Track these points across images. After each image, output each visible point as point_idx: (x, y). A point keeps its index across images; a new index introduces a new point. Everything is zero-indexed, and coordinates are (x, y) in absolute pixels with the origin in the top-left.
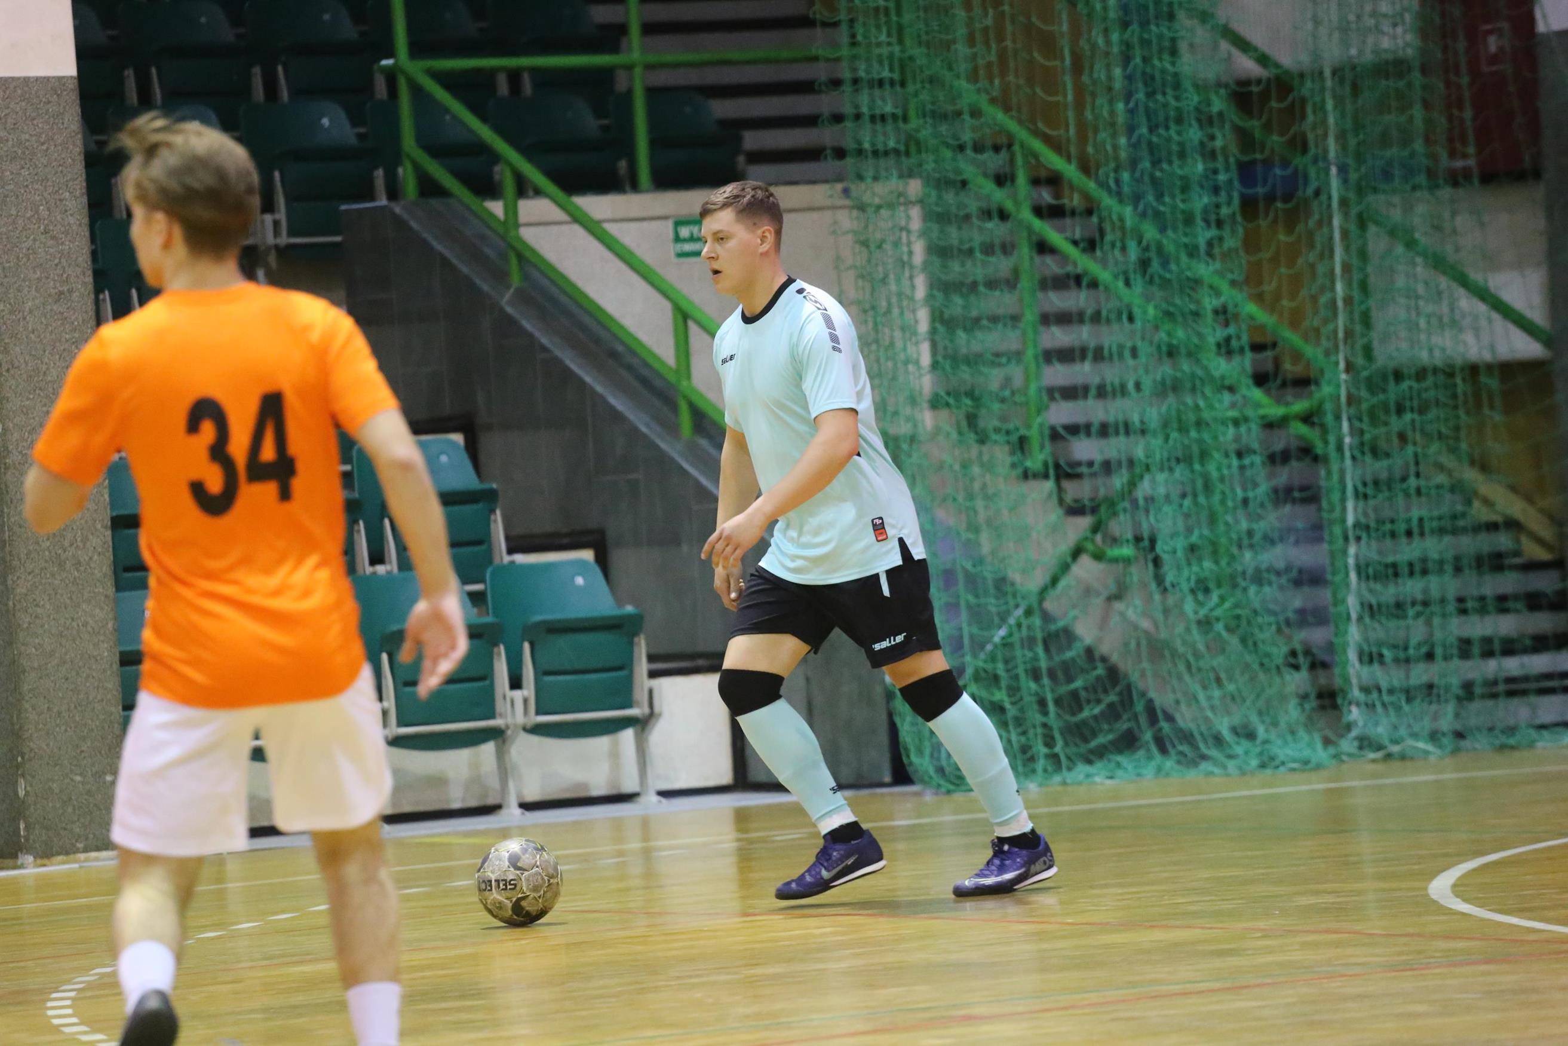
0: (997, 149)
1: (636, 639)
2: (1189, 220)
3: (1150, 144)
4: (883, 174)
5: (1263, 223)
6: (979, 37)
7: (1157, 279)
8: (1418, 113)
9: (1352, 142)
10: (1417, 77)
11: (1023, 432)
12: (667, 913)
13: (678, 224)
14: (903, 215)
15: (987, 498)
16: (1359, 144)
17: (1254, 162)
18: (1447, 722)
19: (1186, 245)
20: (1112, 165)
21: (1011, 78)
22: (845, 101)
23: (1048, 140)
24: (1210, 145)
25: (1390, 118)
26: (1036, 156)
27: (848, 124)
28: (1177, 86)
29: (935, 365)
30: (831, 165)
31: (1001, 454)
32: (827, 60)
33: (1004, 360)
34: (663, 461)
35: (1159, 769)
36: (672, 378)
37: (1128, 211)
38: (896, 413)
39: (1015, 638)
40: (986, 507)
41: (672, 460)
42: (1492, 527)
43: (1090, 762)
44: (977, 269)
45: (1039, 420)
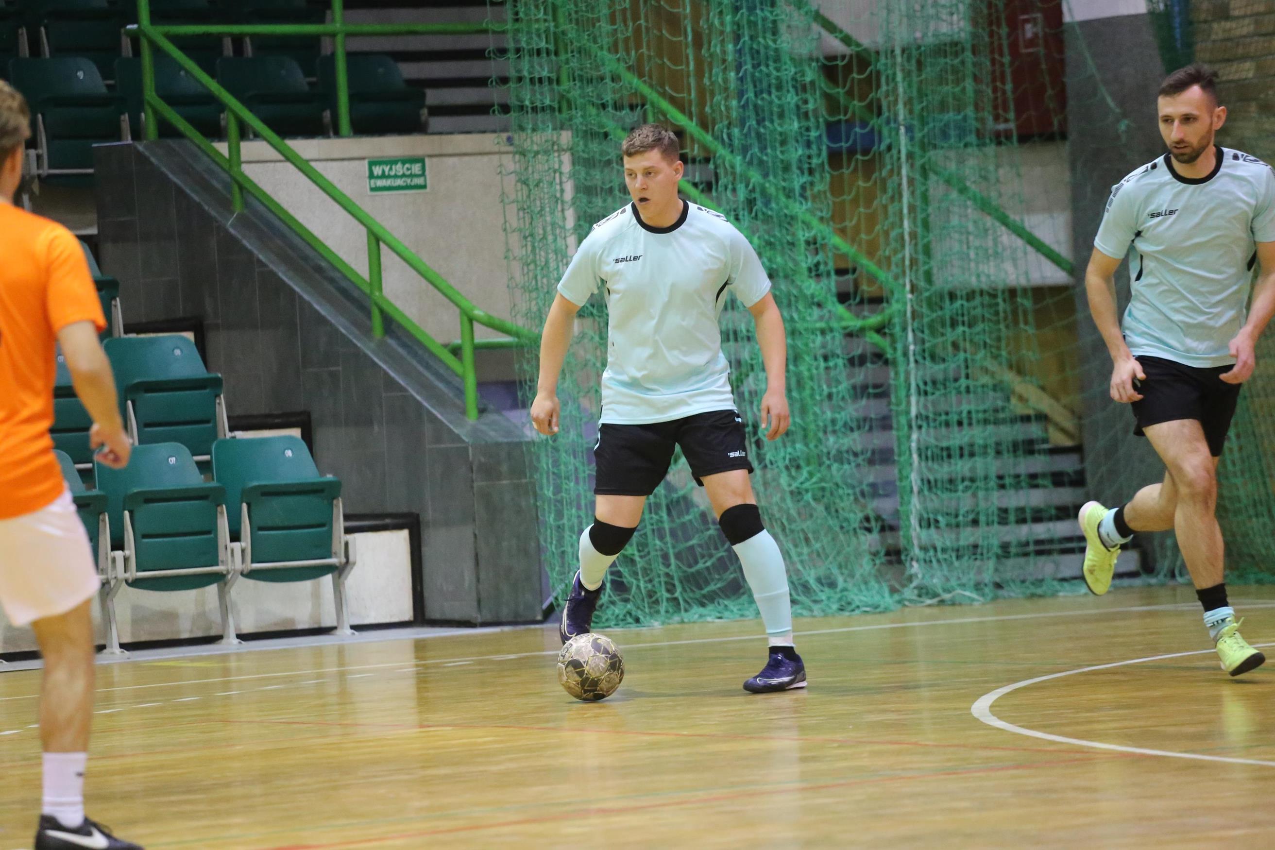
0: (632, 107)
1: (335, 502)
2: (786, 168)
3: (756, 106)
4: (540, 126)
5: (846, 171)
6: (618, 16)
7: (760, 216)
8: (969, 85)
9: (917, 108)
10: (968, 55)
12: (357, 725)
13: (372, 163)
14: (556, 159)
16: (922, 109)
17: (839, 121)
18: (988, 576)
19: (784, 188)
20: (726, 123)
21: (644, 50)
22: (509, 66)
23: (673, 101)
24: (804, 108)
25: (947, 89)
26: (664, 113)
27: (512, 85)
28: (777, 60)
30: (498, 118)
32: (494, 32)
34: (358, 355)
36: (366, 289)
37: (738, 160)
41: (366, 356)
42: (1026, 419)
43: (703, 605)
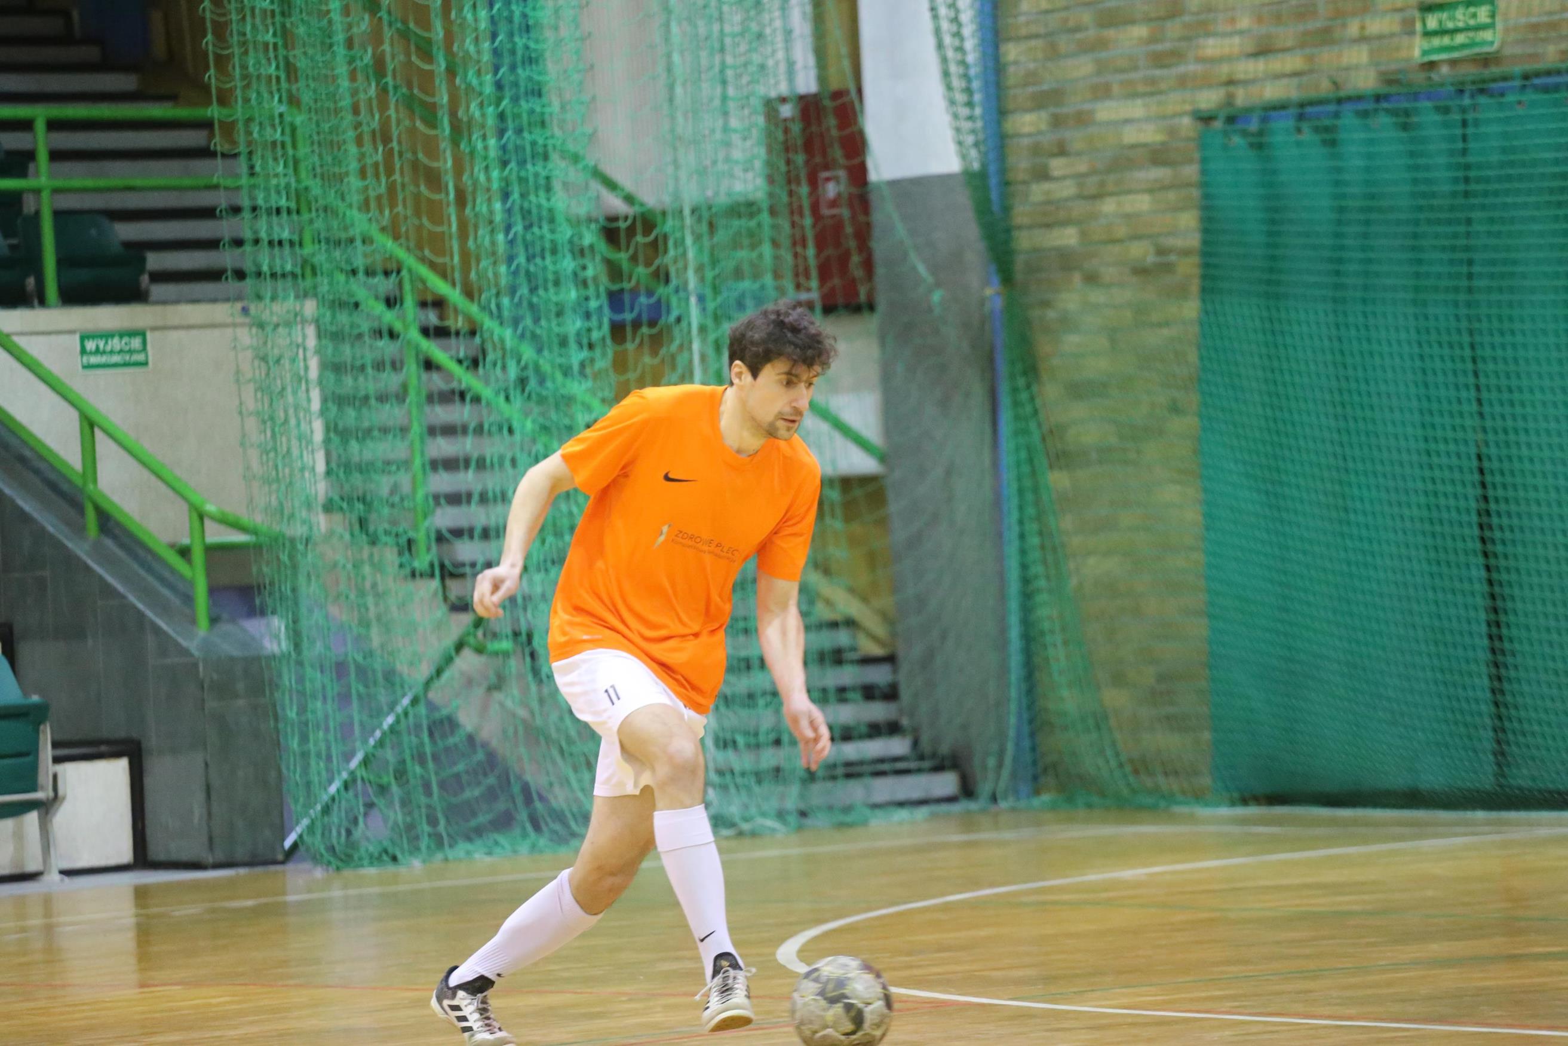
0: (387, 273)
1: (42, 727)
2: (563, 342)
3: (528, 273)
4: (281, 294)
5: (630, 346)
6: (370, 171)
7: (534, 396)
8: (767, 249)
9: (709, 275)
10: (765, 217)
11: (411, 534)
12: (69, 985)
13: (83, 339)
14: (300, 333)
15: (378, 595)
16: (714, 278)
17: (622, 291)
18: (792, 803)
19: (560, 366)
20: (494, 291)
21: (400, 208)
22: (243, 225)
23: (433, 266)
24: (582, 274)
25: (743, 254)
26: (423, 281)
27: (248, 248)
28: (552, 220)
29: (329, 473)
30: (232, 285)
31: (390, 556)
32: (226, 188)
33: (394, 468)
34: (70, 561)
35: (533, 847)
36: (79, 482)
37: (508, 333)
38: (292, 516)
39: (403, 725)
40: (377, 605)
41: (78, 559)
42: (834, 625)
43: (469, 839)
44: (369, 384)
45: (427, 524)
